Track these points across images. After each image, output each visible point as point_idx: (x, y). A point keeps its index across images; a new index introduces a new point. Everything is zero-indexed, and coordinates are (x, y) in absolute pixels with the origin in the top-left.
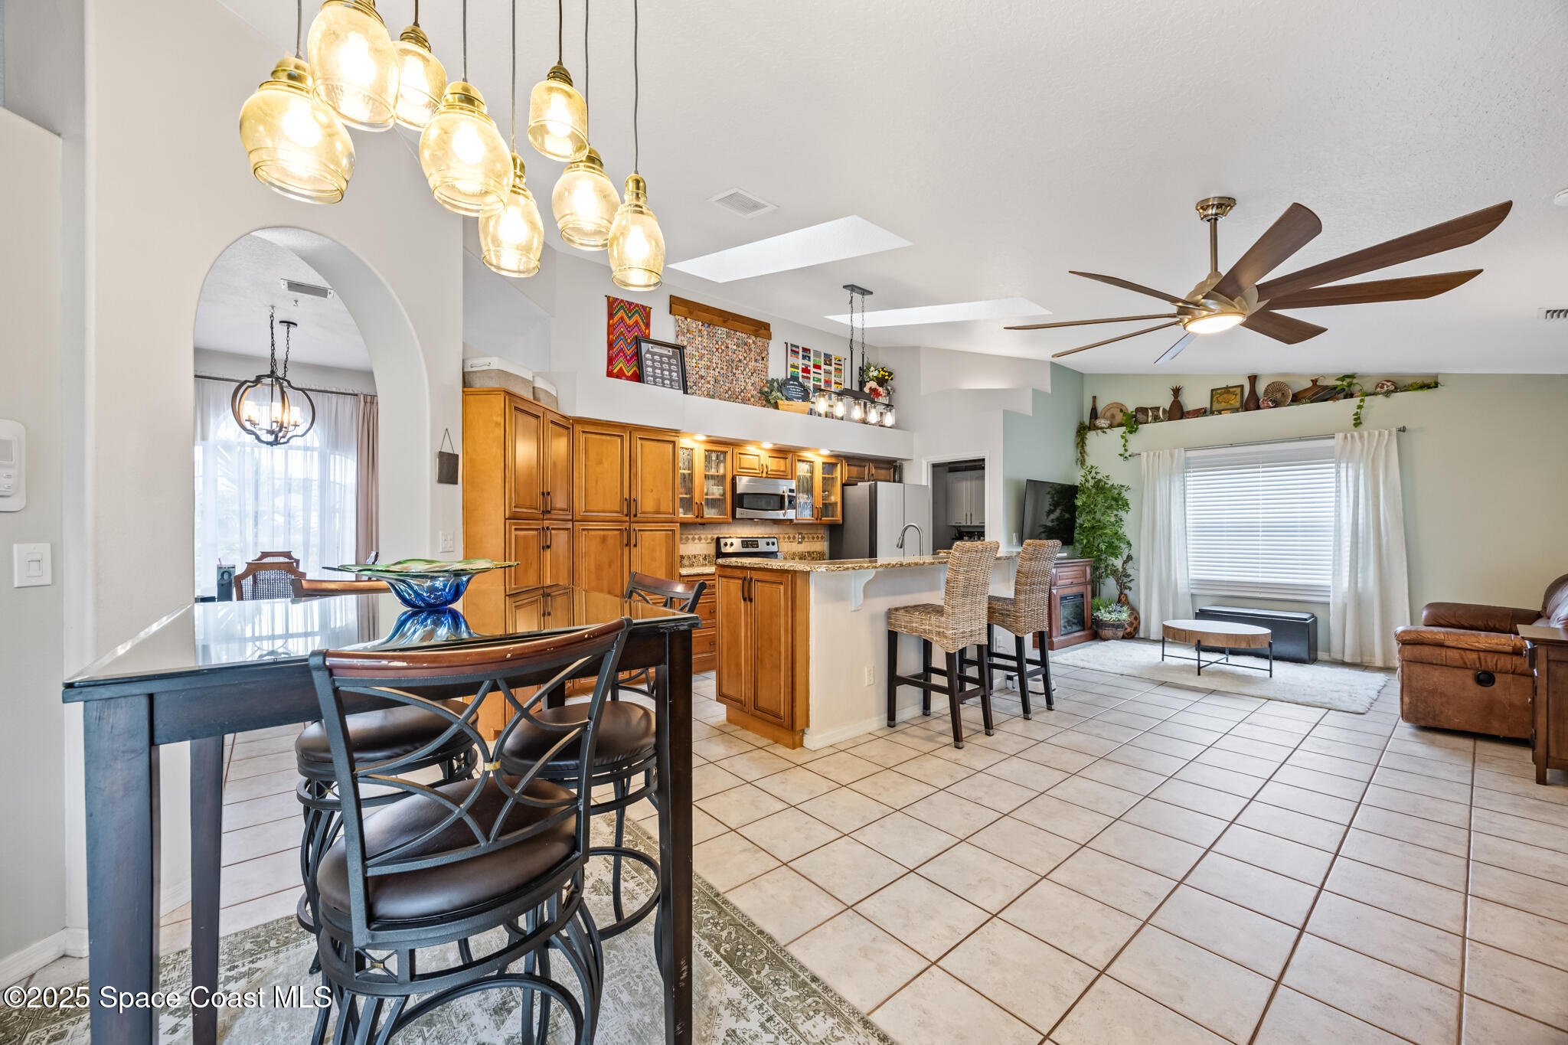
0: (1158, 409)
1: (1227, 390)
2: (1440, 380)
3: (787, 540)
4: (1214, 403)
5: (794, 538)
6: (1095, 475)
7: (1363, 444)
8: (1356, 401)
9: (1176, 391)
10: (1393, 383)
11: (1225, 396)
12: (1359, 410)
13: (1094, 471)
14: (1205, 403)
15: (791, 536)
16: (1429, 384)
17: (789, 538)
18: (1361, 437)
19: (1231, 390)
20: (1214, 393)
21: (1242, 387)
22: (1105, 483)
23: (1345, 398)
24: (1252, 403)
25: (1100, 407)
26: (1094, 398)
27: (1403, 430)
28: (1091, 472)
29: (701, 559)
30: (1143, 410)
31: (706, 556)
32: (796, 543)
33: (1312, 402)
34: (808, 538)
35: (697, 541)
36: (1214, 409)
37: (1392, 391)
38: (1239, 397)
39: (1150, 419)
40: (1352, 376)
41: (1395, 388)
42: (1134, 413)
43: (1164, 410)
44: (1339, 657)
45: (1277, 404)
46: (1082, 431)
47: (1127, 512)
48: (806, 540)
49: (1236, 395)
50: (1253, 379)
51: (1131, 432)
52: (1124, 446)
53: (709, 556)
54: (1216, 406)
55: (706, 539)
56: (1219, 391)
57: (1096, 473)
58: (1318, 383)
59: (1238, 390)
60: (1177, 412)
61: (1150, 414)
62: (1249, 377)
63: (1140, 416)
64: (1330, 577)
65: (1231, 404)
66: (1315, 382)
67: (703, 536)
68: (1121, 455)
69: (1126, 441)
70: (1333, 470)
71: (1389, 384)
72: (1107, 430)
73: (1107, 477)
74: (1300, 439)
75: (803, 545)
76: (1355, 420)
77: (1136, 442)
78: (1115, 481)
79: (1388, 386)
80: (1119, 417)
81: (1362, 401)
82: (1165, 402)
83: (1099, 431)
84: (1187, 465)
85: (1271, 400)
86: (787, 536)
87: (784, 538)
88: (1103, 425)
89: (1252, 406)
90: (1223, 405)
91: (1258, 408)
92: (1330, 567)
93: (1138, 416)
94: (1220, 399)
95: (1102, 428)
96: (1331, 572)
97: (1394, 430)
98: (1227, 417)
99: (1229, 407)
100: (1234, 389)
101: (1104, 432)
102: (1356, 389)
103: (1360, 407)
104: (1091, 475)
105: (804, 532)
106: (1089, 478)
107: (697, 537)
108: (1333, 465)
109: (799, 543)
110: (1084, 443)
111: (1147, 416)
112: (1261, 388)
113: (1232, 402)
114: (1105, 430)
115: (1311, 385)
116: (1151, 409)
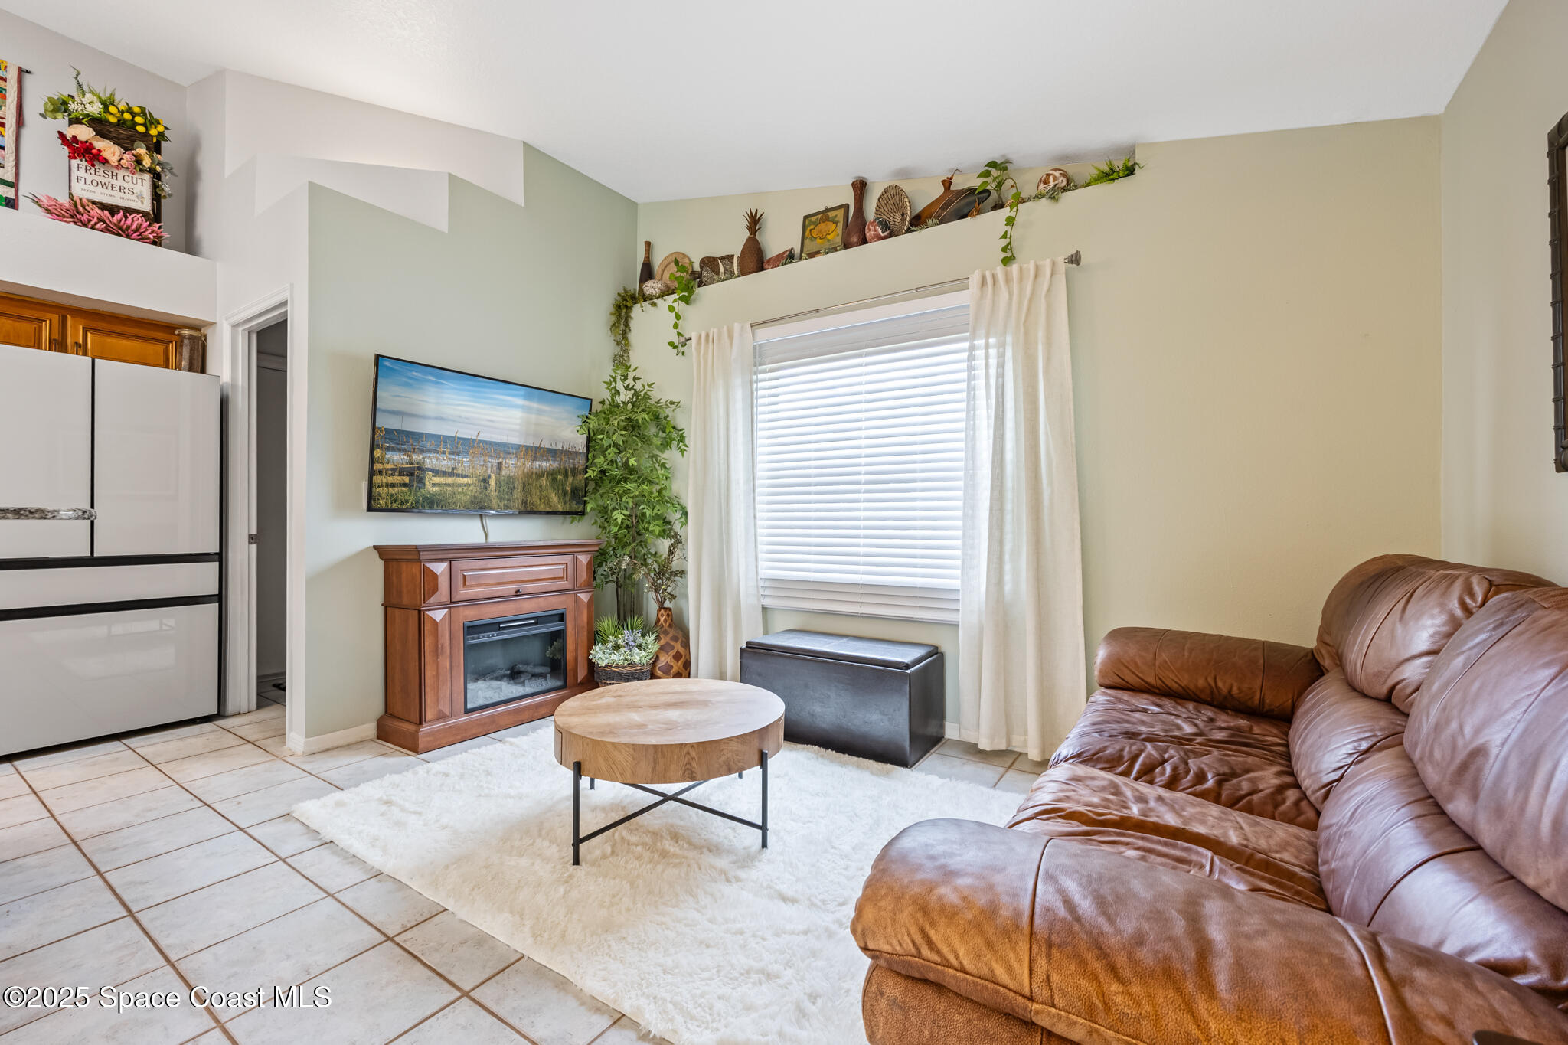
0: (730, 253)
1: (825, 215)
2: (1139, 158)
4: (807, 242)
6: (632, 383)
7: (1011, 293)
8: (1006, 212)
9: (755, 222)
10: (1064, 174)
11: (823, 225)
12: (1008, 228)
14: (794, 240)
16: (1119, 170)
18: (1008, 280)
19: (831, 214)
20: (807, 222)
21: (846, 207)
23: (992, 211)
24: (856, 234)
25: (657, 261)
26: (648, 244)
27: (1075, 259)
30: (709, 263)
33: (941, 223)
36: (806, 249)
37: (1064, 190)
38: (840, 225)
39: (719, 276)
40: (1002, 166)
41: (1068, 184)
42: (697, 268)
43: (738, 256)
44: (969, 736)
45: (891, 232)
46: (624, 305)
47: (683, 451)
49: (837, 223)
50: (860, 187)
51: (686, 302)
52: (676, 326)
54: (811, 246)
56: (813, 219)
57: (635, 379)
58: (952, 188)
59: (840, 213)
60: (755, 259)
61: (720, 266)
62: (856, 186)
64: (958, 572)
65: (829, 240)
66: (947, 184)
68: (671, 344)
69: (678, 317)
70: (965, 354)
71: (1057, 174)
73: (650, 385)
74: (921, 291)
76: (1004, 249)
77: (689, 317)
78: (662, 393)
79: (1055, 179)
81: (1015, 212)
82: (734, 243)
83: (649, 303)
84: (759, 357)
85: (880, 223)
88: (653, 294)
89: (855, 239)
90: (819, 243)
91: (863, 241)
92: (958, 553)
93: (705, 274)
94: (815, 232)
95: (651, 298)
96: (959, 562)
97: (1061, 261)
98: (822, 265)
99: (828, 243)
100: (834, 213)
101: (654, 305)
102: (1008, 194)
103: (1010, 221)
104: (627, 382)
106: (620, 386)
108: (967, 343)
110: (627, 325)
111: (715, 271)
112: (870, 204)
113: (829, 237)
114: (655, 301)
115: (941, 190)
116: (722, 258)
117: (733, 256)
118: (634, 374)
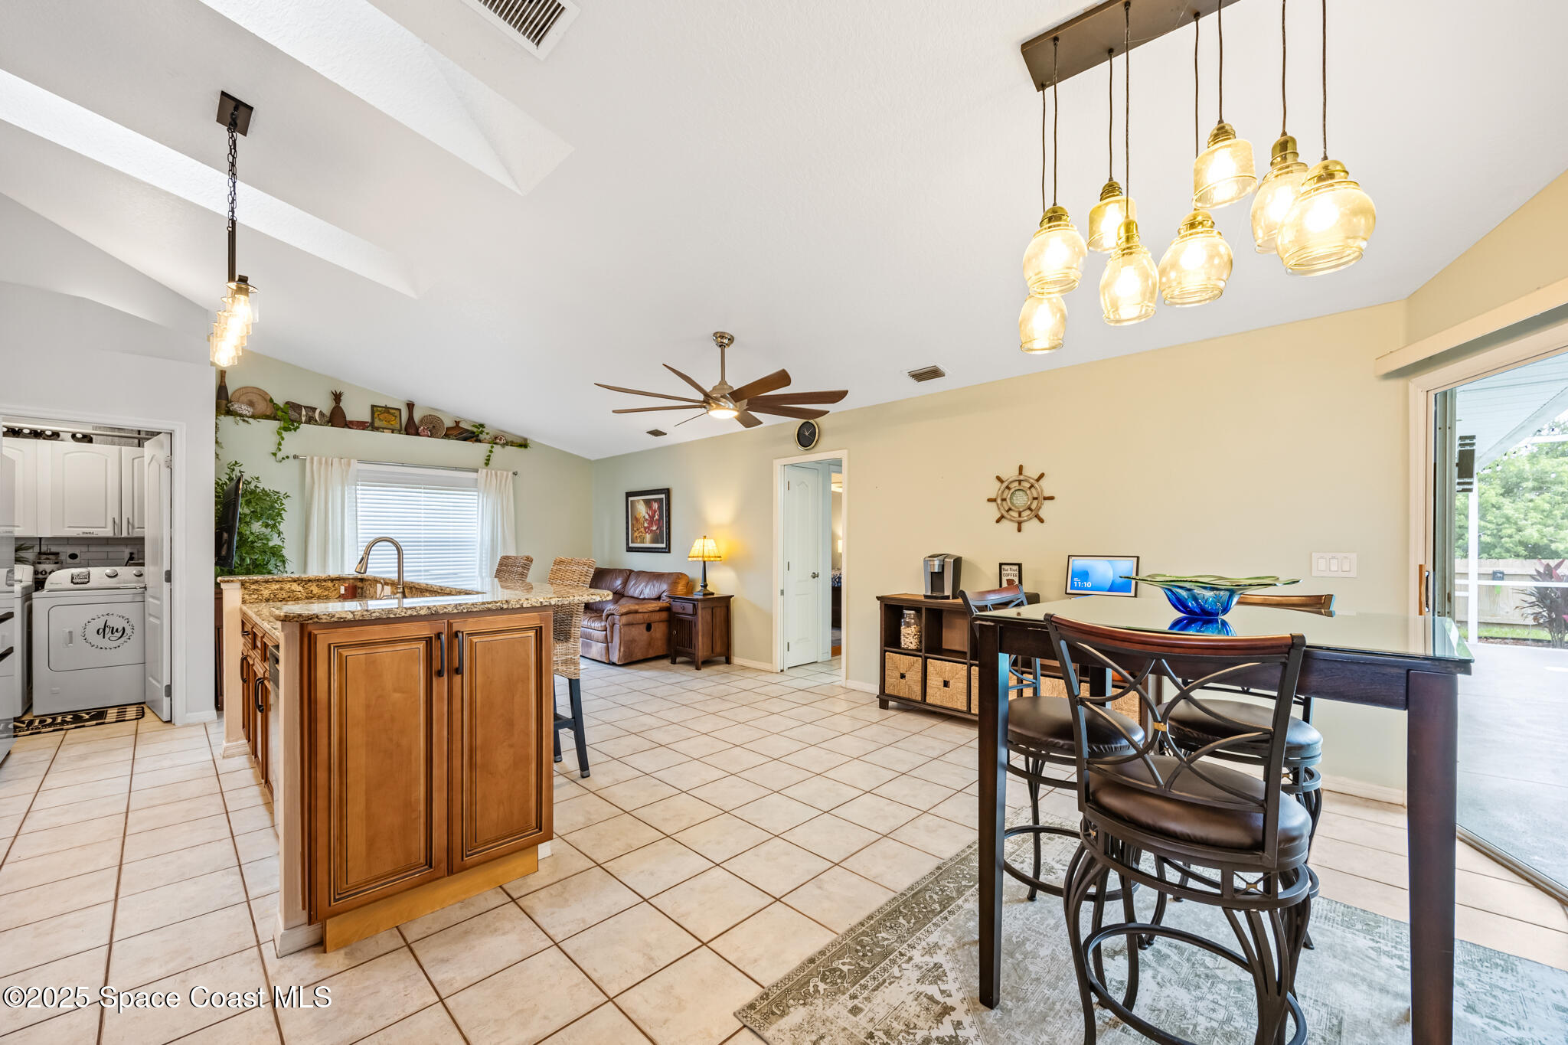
0: (314, 409)
1: (387, 410)
2: (528, 443)
4: (375, 420)
8: (485, 446)
9: (337, 397)
10: (505, 438)
11: (385, 414)
12: (488, 453)
13: (237, 469)
14: (366, 417)
16: (523, 444)
18: (491, 474)
19: (391, 411)
20: (374, 409)
21: (400, 410)
22: (256, 486)
23: (478, 442)
24: (411, 428)
25: (234, 387)
26: (222, 373)
27: (515, 473)
28: (233, 470)
30: (294, 407)
33: (457, 439)
36: (376, 425)
37: (506, 444)
38: (398, 418)
39: (303, 419)
40: (482, 426)
41: (507, 442)
43: (321, 413)
45: (432, 435)
49: (396, 417)
50: (412, 406)
51: (286, 429)
52: (280, 444)
54: (379, 425)
56: (378, 408)
58: (460, 426)
59: (397, 413)
60: (337, 418)
61: (304, 412)
62: (408, 404)
63: (293, 415)
66: (457, 423)
68: (274, 454)
69: (283, 439)
70: (476, 497)
71: (503, 438)
72: (250, 420)
73: (257, 478)
74: (456, 469)
76: (487, 460)
77: (293, 442)
78: (266, 485)
79: (502, 440)
80: (262, 407)
81: (492, 447)
82: (325, 406)
83: (238, 418)
84: (357, 477)
85: (427, 430)
88: (245, 412)
89: (412, 431)
90: (384, 424)
91: (417, 434)
93: (291, 412)
94: (382, 417)
95: (241, 415)
97: (510, 473)
98: (387, 435)
99: (390, 426)
100: (394, 411)
101: (244, 420)
102: (484, 436)
103: (491, 452)
108: (476, 493)
111: (300, 414)
112: (417, 417)
113: (392, 423)
114: (246, 419)
115: (455, 425)
116: (304, 407)
117: (316, 409)
118: (239, 468)
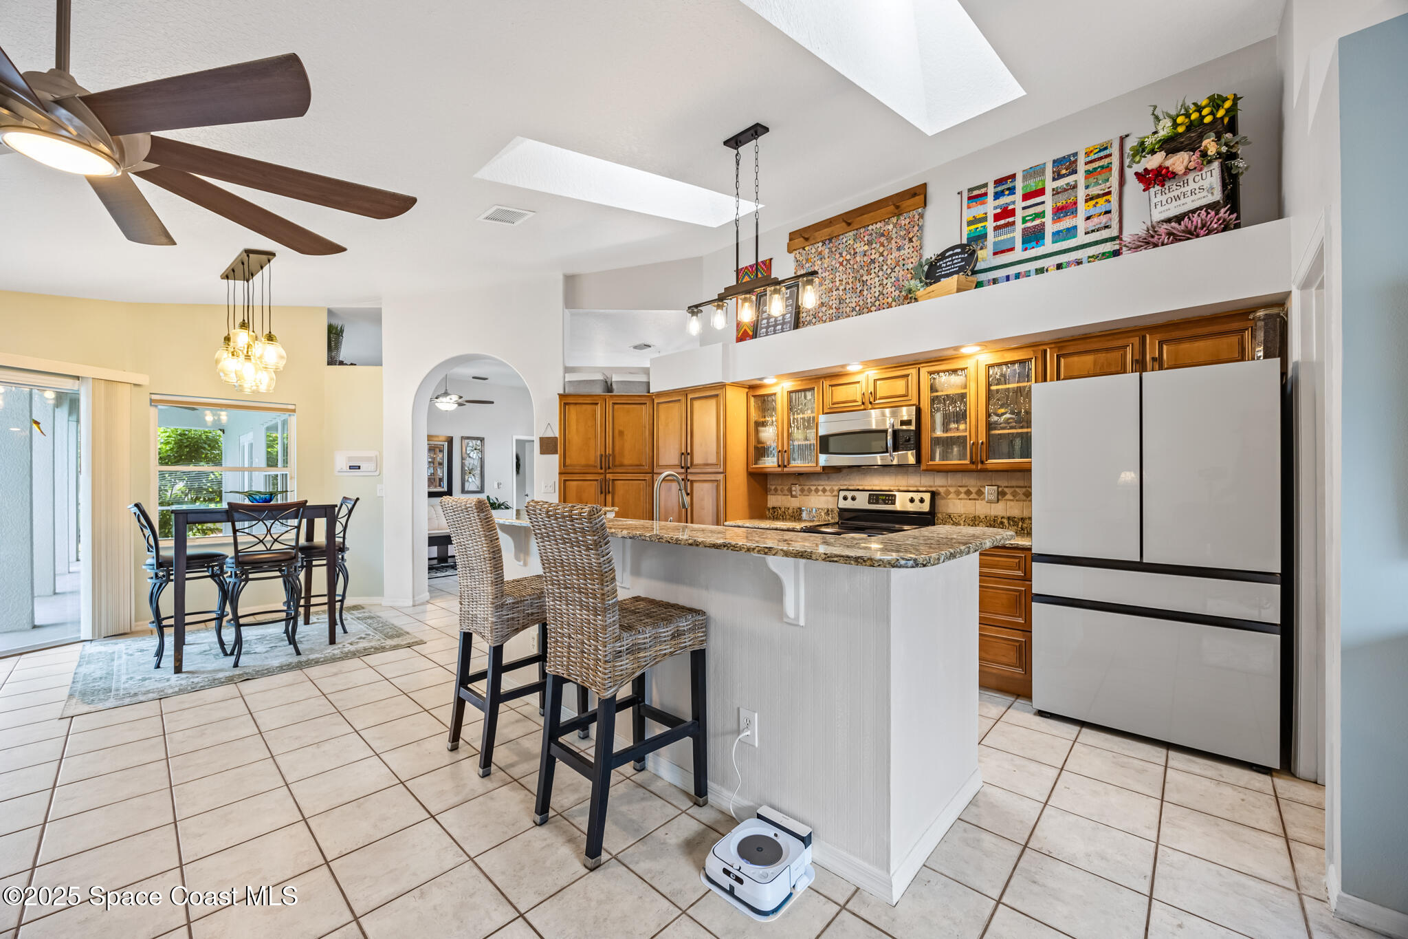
3: (962, 496)
5: (980, 493)
15: (973, 490)
17: (968, 493)
29: (823, 514)
31: (828, 511)
32: (984, 502)
34: (1014, 494)
35: (820, 493)
48: (1009, 497)
53: (832, 511)
55: (832, 491)
67: (828, 488)
75: (1001, 505)
86: (963, 490)
87: (958, 493)
105: (1003, 483)
107: (821, 488)
109: (990, 502)
